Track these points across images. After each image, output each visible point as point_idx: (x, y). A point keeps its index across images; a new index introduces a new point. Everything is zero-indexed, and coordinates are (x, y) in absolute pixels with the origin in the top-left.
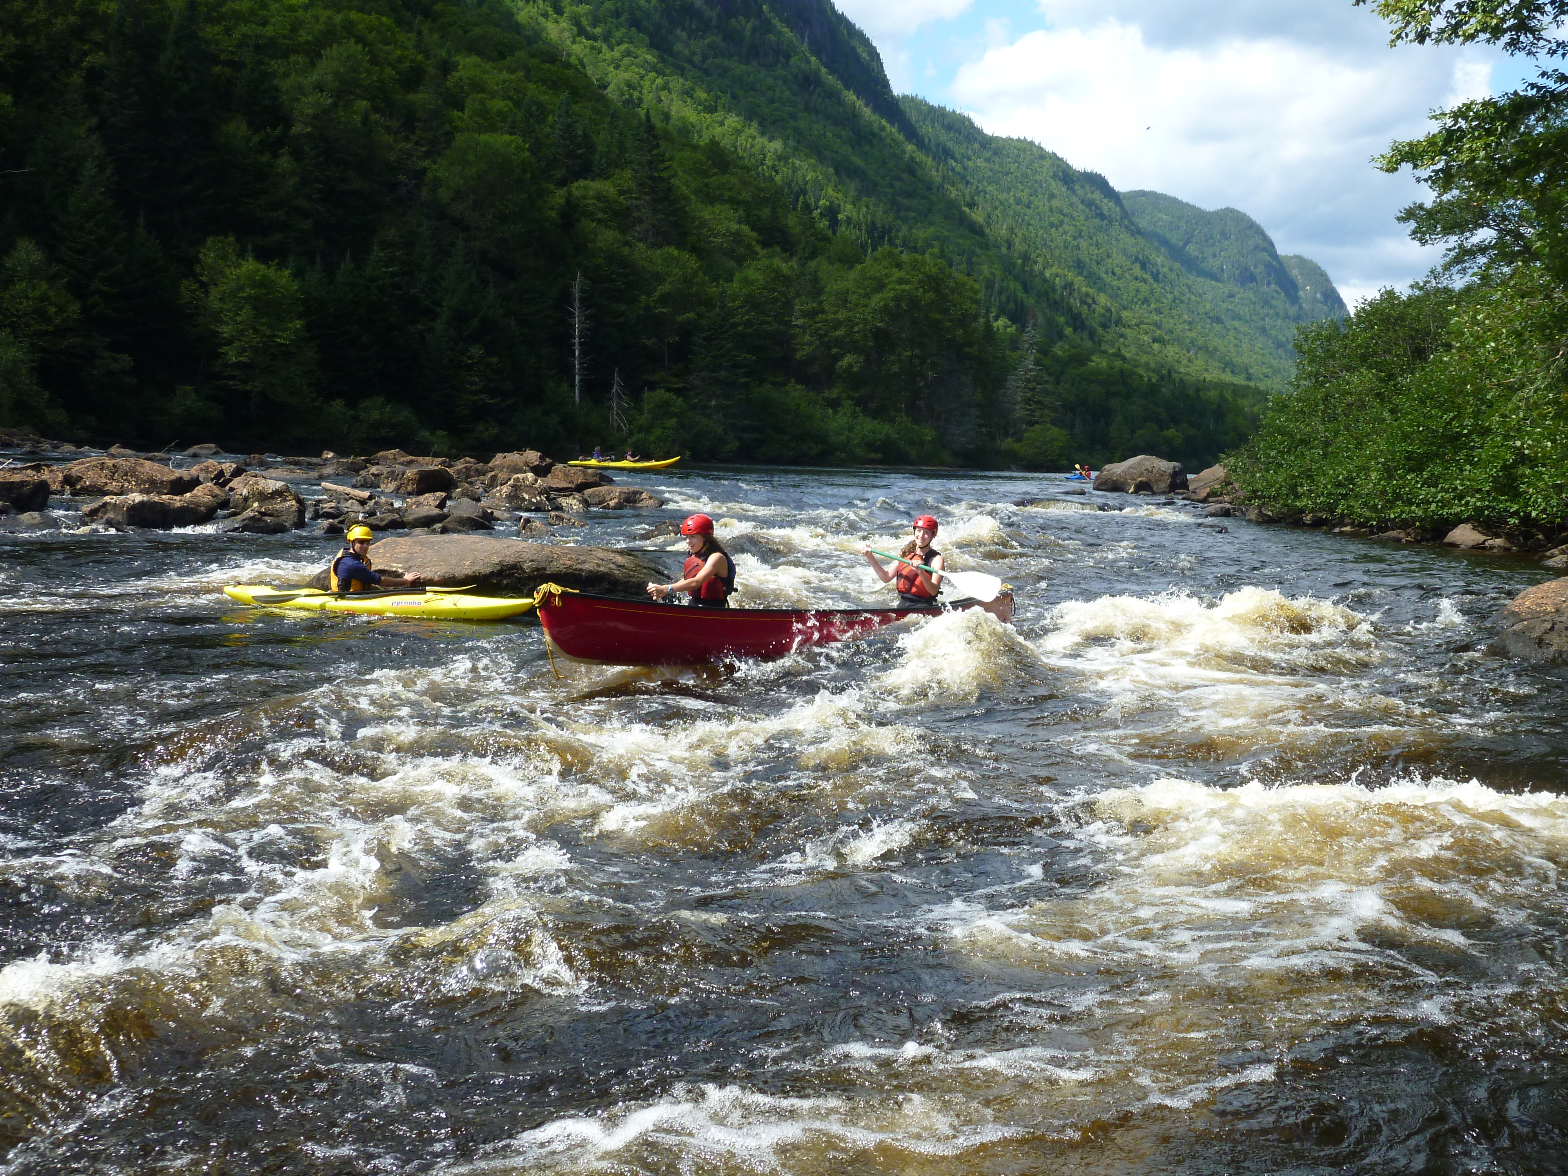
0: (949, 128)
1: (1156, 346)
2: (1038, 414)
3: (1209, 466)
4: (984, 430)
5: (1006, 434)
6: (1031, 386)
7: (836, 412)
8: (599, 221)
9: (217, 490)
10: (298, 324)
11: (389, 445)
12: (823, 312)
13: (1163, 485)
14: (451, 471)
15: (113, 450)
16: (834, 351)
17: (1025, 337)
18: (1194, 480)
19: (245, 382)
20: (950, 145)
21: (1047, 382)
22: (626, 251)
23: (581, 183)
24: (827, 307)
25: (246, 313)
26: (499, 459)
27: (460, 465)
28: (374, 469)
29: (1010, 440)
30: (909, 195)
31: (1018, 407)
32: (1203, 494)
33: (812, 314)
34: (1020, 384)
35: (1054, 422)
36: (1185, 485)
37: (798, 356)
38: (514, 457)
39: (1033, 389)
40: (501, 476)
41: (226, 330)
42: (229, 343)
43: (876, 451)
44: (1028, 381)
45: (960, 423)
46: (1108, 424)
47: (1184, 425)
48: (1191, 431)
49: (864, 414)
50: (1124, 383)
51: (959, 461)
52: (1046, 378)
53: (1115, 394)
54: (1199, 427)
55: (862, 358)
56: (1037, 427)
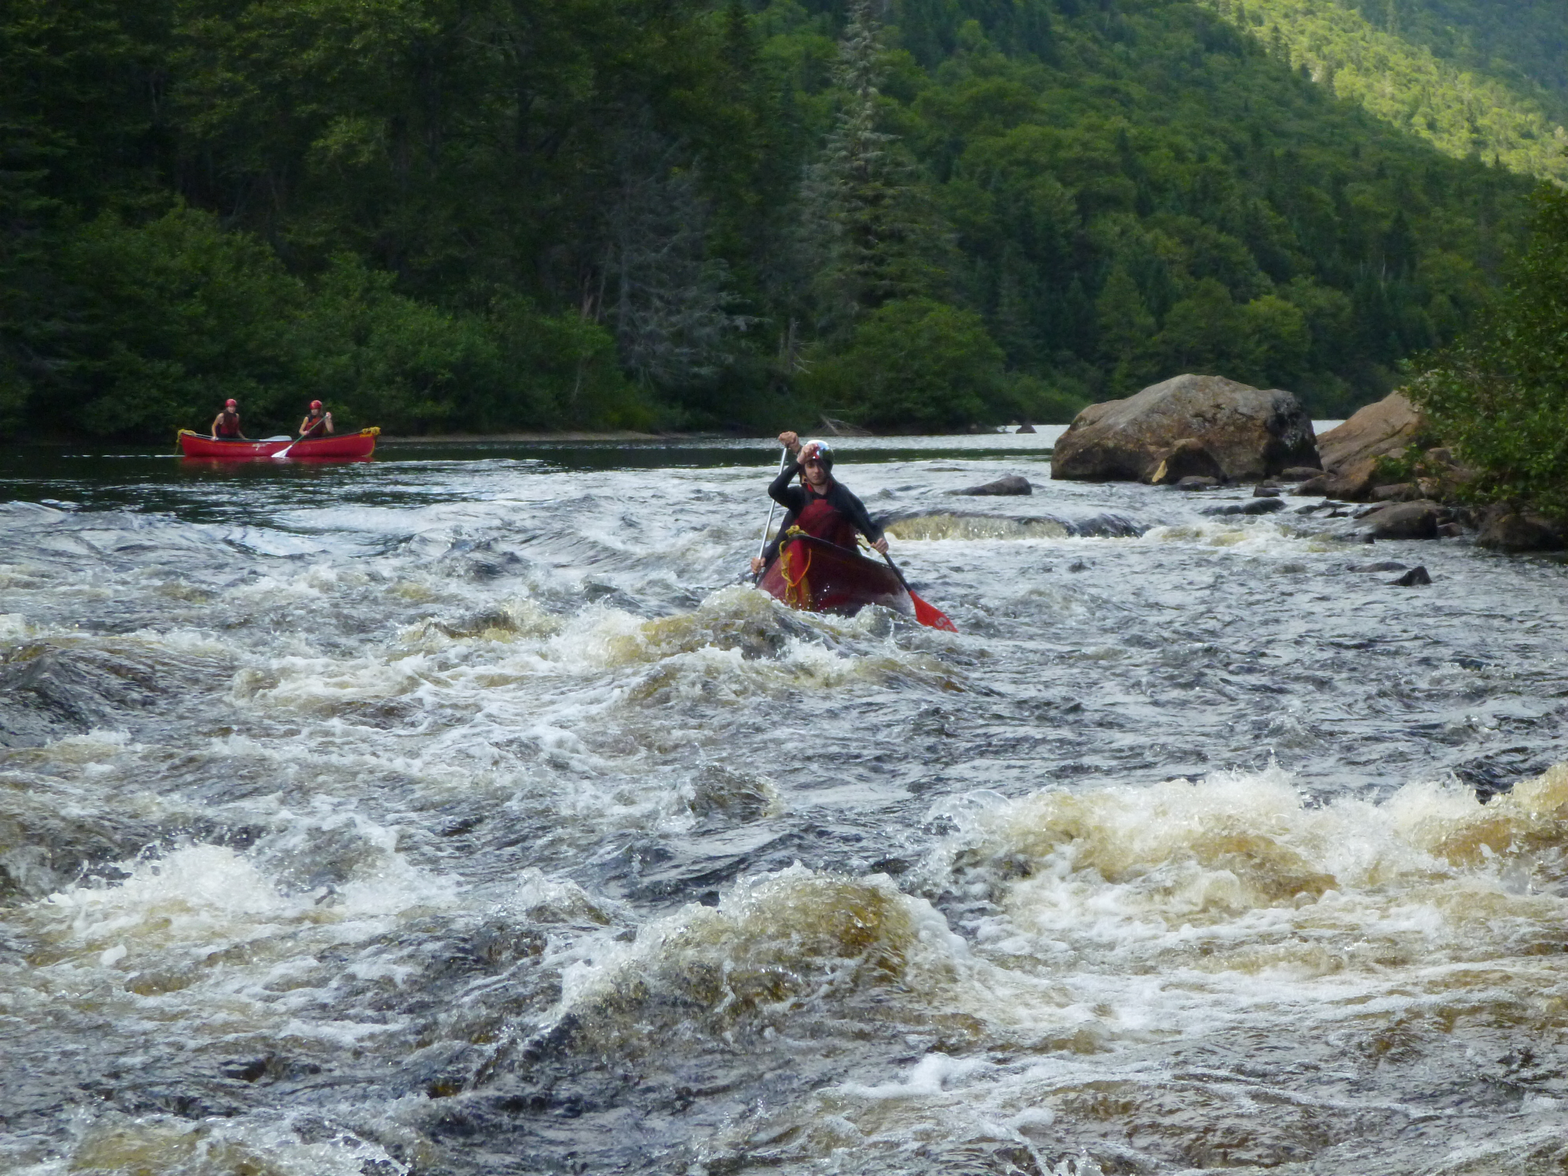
1: (1218, 61)
2: (892, 268)
3: (1378, 395)
4: (740, 321)
5: (806, 330)
6: (867, 191)
7: (315, 288)
13: (1250, 457)
16: (303, 109)
17: (846, 51)
18: (1333, 438)
21: (914, 177)
29: (817, 345)
31: (836, 250)
32: (1359, 476)
34: (839, 186)
35: (936, 291)
36: (1306, 452)
37: (196, 126)
39: (875, 200)
43: (436, 398)
44: (860, 176)
45: (673, 306)
46: (1092, 289)
47: (1303, 282)
48: (1323, 297)
49: (394, 289)
50: (1133, 171)
51: (678, 414)
52: (911, 164)
53: (1111, 202)
54: (1345, 283)
55: (381, 127)
56: (890, 307)
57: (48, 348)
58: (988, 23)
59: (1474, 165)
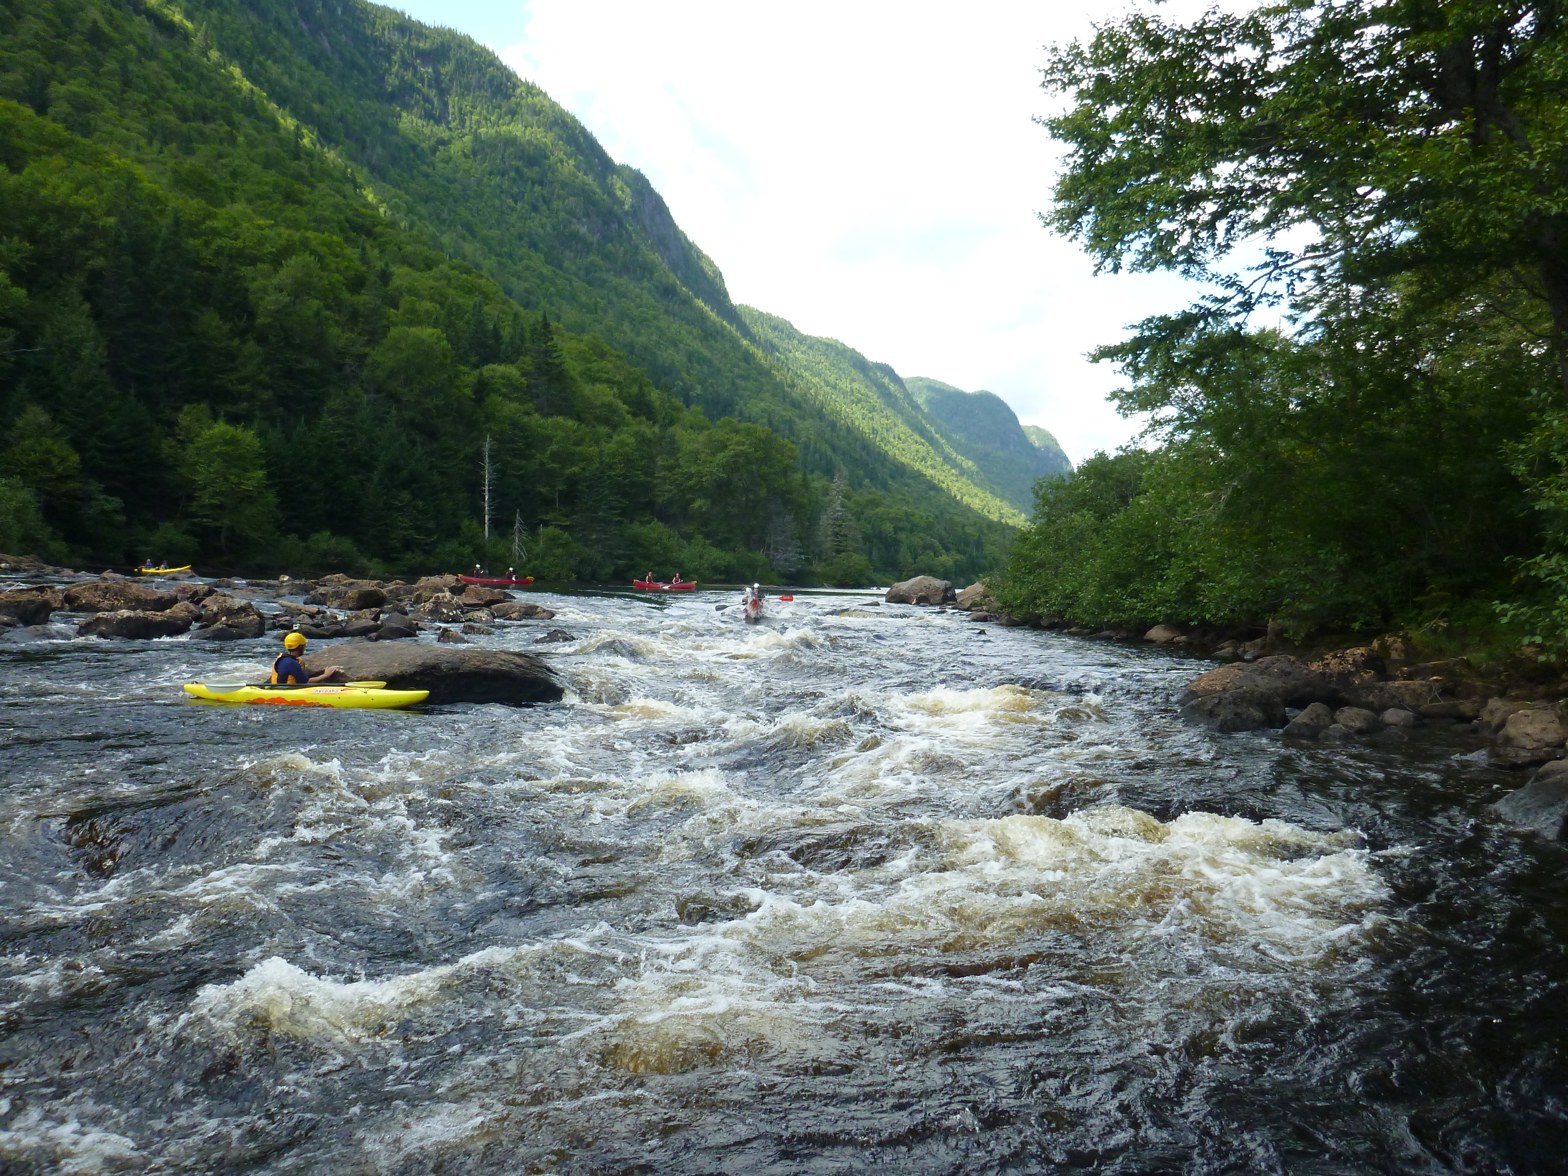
0: (775, 328)
1: (932, 493)
2: (844, 544)
3: (973, 583)
4: (803, 557)
5: (820, 560)
6: (838, 523)
7: (689, 543)
8: (504, 395)
9: (192, 607)
10: (261, 473)
11: (334, 570)
12: (679, 466)
13: (938, 598)
14: (384, 591)
15: (105, 574)
16: (688, 496)
17: (833, 486)
18: (961, 594)
19: (215, 520)
20: (776, 341)
21: (851, 520)
22: (526, 419)
23: (491, 366)
24: (682, 462)
25: (217, 465)
26: (424, 581)
27: (391, 586)
28: (321, 590)
29: (823, 564)
30: (744, 378)
31: (829, 539)
32: (967, 605)
33: (671, 468)
34: (830, 522)
35: (855, 551)
36: (953, 598)
37: (660, 500)
38: (435, 580)
39: (840, 526)
40: (425, 594)
41: (200, 479)
42: (204, 488)
44: (836, 519)
45: (785, 552)
46: (897, 552)
47: (953, 552)
48: (958, 557)
49: (712, 545)
50: (908, 521)
51: (784, 580)
52: (850, 516)
53: (902, 529)
54: (964, 553)
55: (709, 502)
56: (843, 555)
57: (619, 557)
58: (872, 480)
59: (1000, 523)
